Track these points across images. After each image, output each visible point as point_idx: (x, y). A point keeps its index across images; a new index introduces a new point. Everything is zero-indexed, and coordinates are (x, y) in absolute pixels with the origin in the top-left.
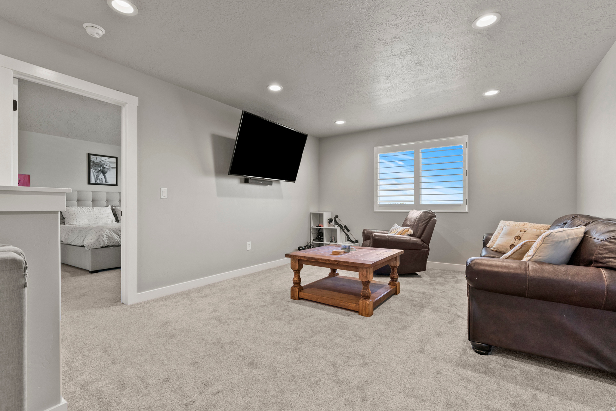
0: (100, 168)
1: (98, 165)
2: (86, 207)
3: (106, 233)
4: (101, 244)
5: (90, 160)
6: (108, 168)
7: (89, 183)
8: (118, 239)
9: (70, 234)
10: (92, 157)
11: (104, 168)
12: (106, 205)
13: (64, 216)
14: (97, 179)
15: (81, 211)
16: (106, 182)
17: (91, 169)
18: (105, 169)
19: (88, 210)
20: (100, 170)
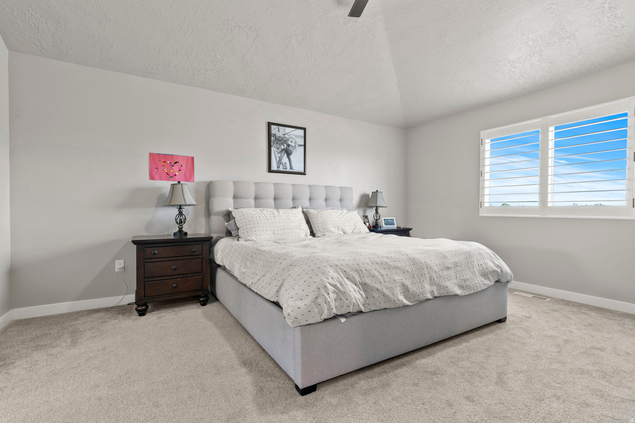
0: (284, 146)
1: (280, 141)
2: (269, 209)
3: (331, 281)
4: (323, 312)
5: (271, 133)
6: (294, 146)
7: (270, 170)
8: (357, 296)
9: (248, 263)
10: (273, 127)
11: (289, 145)
12: (292, 206)
13: (238, 226)
14: (279, 164)
15: (262, 215)
16: (292, 169)
17: (272, 148)
18: (290, 148)
19: (272, 213)
20: (284, 148)
